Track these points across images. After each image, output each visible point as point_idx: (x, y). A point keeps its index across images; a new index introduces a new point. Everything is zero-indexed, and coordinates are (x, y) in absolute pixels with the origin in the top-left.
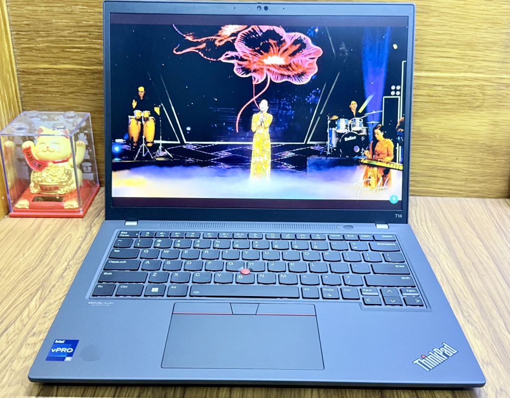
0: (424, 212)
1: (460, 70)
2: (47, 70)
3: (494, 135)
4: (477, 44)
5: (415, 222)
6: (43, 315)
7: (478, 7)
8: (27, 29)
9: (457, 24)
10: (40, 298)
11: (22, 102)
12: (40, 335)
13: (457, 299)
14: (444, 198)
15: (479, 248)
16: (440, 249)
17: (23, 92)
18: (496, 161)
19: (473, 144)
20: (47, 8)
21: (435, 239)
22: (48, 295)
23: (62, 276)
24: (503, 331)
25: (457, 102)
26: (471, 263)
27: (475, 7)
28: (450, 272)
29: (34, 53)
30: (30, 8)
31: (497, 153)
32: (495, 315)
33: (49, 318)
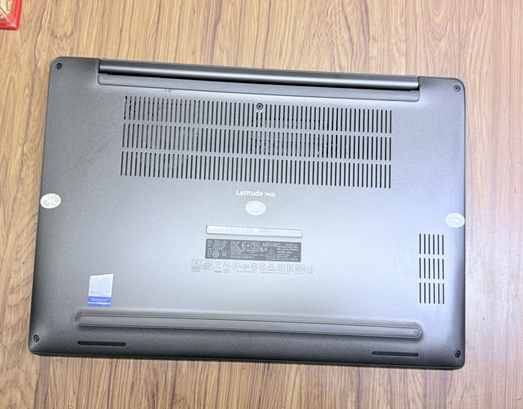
6: (14, 256)
10: (5, 223)
12: (19, 290)
22: (12, 217)
23: (20, 180)
33: (22, 262)
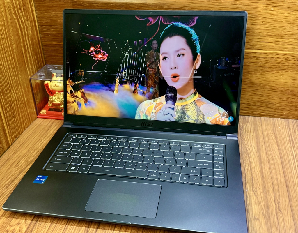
0: (251, 127)
1: (274, 49)
2: (56, 45)
3: (294, 85)
4: (284, 35)
5: (244, 132)
7: (285, 15)
8: (46, 24)
9: (272, 24)
11: (45, 61)
13: (253, 181)
14: (265, 118)
15: (275, 150)
16: (253, 150)
17: (45, 56)
18: (296, 99)
19: (282, 90)
20: (56, 14)
21: (252, 143)
24: (272, 201)
25: (273, 67)
26: (267, 159)
27: (283, 15)
28: (254, 164)
29: (50, 36)
30: (47, 14)
31: (296, 95)
32: (270, 192)
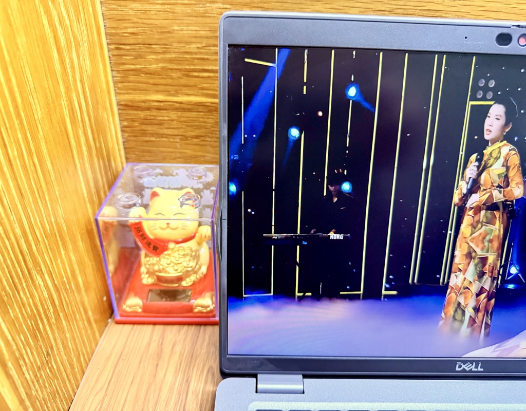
2: (162, 104)
8: (132, 41)
11: (125, 148)
29: (143, 78)
